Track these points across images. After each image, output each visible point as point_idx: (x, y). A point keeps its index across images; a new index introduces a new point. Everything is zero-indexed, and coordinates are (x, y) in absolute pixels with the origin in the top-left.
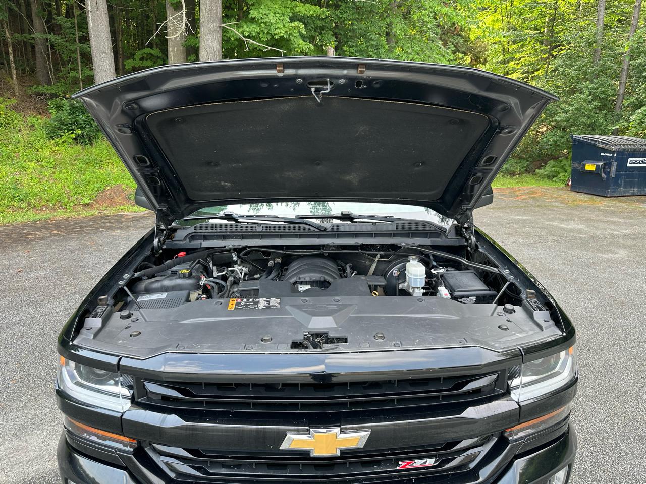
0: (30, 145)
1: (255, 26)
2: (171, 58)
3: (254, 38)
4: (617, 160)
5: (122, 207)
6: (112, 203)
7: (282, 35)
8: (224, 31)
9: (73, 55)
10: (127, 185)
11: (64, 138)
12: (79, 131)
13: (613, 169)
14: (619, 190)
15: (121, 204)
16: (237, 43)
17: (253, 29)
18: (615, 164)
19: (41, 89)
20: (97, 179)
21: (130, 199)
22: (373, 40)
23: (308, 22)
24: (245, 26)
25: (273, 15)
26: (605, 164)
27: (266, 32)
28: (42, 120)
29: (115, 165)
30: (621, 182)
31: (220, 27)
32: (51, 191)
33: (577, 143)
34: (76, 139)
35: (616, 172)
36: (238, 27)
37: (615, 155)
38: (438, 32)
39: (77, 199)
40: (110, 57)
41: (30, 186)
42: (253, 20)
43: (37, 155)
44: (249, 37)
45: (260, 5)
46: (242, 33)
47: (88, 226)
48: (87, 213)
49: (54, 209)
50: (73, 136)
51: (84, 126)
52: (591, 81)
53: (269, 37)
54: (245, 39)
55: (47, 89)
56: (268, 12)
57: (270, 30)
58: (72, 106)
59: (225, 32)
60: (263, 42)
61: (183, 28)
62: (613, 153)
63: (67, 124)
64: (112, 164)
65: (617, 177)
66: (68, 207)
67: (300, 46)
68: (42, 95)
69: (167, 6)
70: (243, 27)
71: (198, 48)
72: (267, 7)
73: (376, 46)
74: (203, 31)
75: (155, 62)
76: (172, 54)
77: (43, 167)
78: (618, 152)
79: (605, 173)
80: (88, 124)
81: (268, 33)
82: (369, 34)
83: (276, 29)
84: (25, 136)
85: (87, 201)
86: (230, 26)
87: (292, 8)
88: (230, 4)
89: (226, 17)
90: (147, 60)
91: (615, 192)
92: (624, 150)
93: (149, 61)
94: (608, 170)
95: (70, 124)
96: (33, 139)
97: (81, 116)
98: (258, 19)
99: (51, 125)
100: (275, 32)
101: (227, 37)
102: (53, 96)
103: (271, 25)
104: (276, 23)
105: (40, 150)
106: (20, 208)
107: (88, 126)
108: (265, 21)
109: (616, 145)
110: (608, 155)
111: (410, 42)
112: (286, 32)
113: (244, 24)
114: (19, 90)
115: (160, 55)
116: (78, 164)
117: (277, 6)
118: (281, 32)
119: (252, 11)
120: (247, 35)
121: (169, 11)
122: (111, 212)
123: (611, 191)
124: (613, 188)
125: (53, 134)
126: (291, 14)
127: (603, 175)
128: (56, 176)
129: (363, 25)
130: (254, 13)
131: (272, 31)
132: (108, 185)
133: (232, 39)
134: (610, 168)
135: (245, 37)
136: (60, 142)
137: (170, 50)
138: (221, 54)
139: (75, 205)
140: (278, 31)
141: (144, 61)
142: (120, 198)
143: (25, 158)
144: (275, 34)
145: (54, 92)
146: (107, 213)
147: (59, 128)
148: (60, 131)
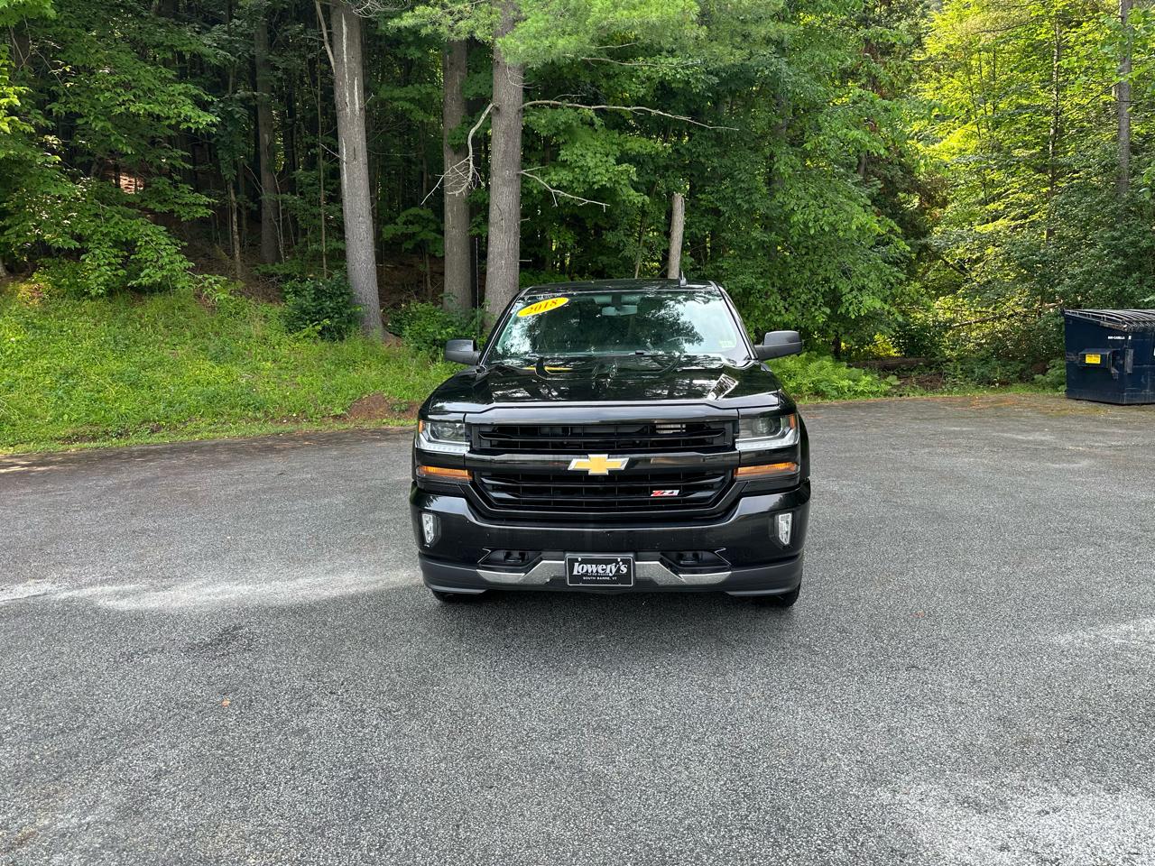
0: (265, 340)
1: (566, 172)
2: (449, 220)
3: (565, 189)
4: (1133, 345)
5: (384, 421)
6: (370, 416)
7: (604, 183)
8: (524, 180)
9: (316, 222)
10: (390, 393)
11: (306, 331)
12: (327, 322)
13: (1129, 360)
14: (1143, 393)
15: (382, 417)
16: (541, 197)
17: (564, 176)
18: (1131, 352)
19: (271, 268)
20: (350, 383)
21: (394, 410)
22: (743, 181)
23: (644, 161)
24: (553, 173)
25: (592, 155)
26: (1114, 354)
27: (581, 180)
28: (277, 309)
29: (373, 367)
30: (1146, 381)
31: (518, 175)
32: (294, 399)
33: (1071, 322)
34: (320, 333)
35: (1134, 364)
36: (543, 175)
37: (1130, 338)
38: (854, 162)
39: (325, 409)
40: (368, 222)
41: (267, 390)
42: (564, 164)
43: (273, 353)
44: (558, 187)
45: (574, 143)
46: (548, 182)
47: (346, 438)
48: (338, 427)
49: (297, 422)
50: (319, 328)
51: (332, 315)
52: (1112, 227)
53: (586, 187)
54: (553, 191)
55: (278, 269)
56: (584, 152)
57: (587, 176)
58: (317, 289)
59: (525, 182)
60: (577, 194)
61: (470, 179)
62: (1126, 334)
63: (309, 314)
64: (369, 366)
65: (1137, 373)
66: (314, 419)
67: (630, 198)
68: (272, 276)
69: (445, 148)
70: (549, 174)
71: (488, 205)
72: (584, 145)
73: (748, 190)
74: (495, 181)
75: (424, 227)
76: (449, 214)
77: (281, 369)
78: (1135, 333)
79: (1117, 368)
80: (337, 313)
81: (584, 182)
82: (736, 173)
83: (595, 175)
84: (256, 329)
85: (339, 411)
86: (532, 173)
87: (618, 144)
88: (533, 142)
89: (526, 161)
90: (413, 224)
91: (1136, 396)
92: (1145, 329)
93: (417, 225)
94: (1121, 362)
95: (314, 313)
96: (267, 332)
97: (328, 303)
98: (571, 163)
99: (290, 314)
100: (595, 180)
101: (527, 189)
102: (288, 277)
103: (589, 169)
104: (596, 167)
105: (277, 347)
106: (256, 419)
107: (336, 316)
108: (580, 164)
109: (1129, 322)
110: (1119, 338)
111: (802, 180)
112: (610, 179)
113: (551, 169)
114: (242, 270)
115: (432, 217)
116: (325, 365)
117: (598, 144)
118: (602, 179)
119: (562, 152)
120: (555, 185)
121: (448, 156)
122: (370, 425)
123: (1128, 395)
124: (1132, 391)
125: (293, 325)
126: (618, 154)
127: (1114, 371)
128: (298, 379)
129: (726, 161)
130: (564, 155)
131: (590, 178)
132: (365, 393)
133: (535, 192)
134: (1123, 359)
135: (552, 188)
136: (301, 336)
137: (447, 208)
138: (518, 211)
139: (323, 417)
140: (598, 177)
141: (410, 226)
142: (381, 410)
143: (259, 357)
144: (594, 183)
145: (288, 272)
146: (365, 427)
147: (300, 319)
148: (301, 323)
